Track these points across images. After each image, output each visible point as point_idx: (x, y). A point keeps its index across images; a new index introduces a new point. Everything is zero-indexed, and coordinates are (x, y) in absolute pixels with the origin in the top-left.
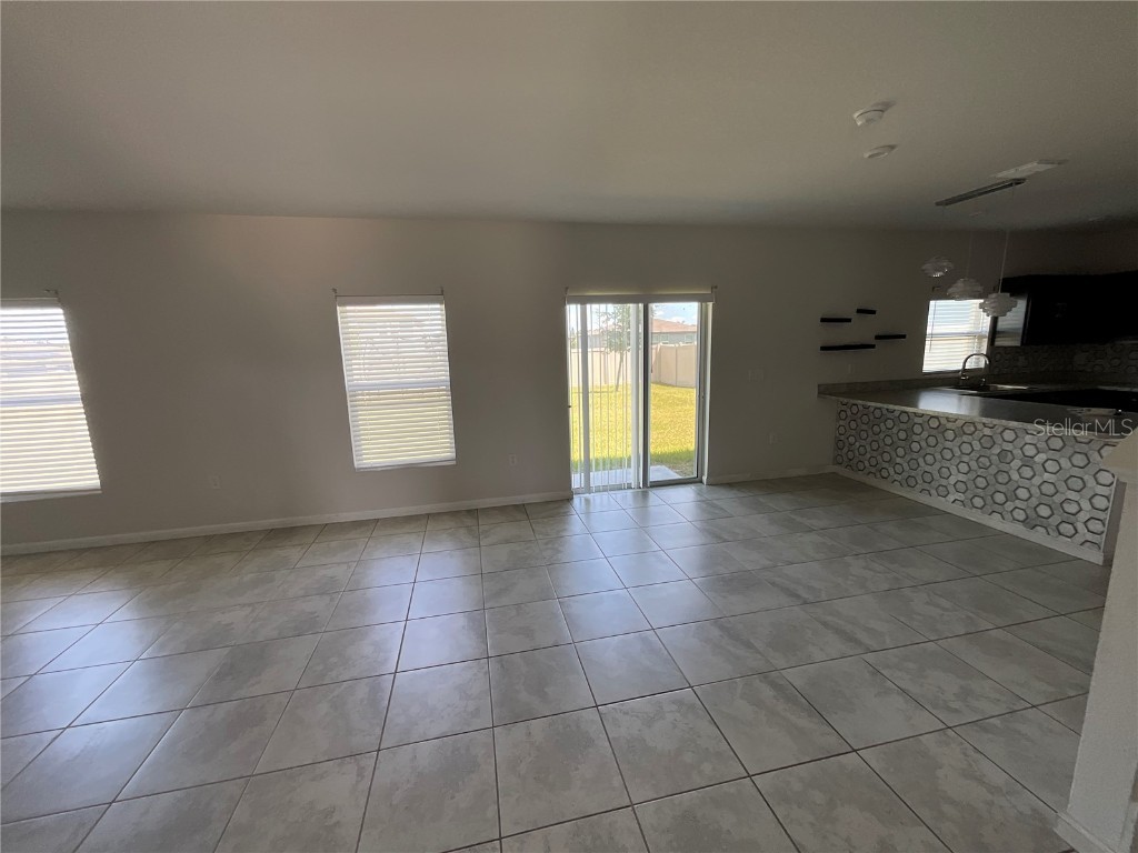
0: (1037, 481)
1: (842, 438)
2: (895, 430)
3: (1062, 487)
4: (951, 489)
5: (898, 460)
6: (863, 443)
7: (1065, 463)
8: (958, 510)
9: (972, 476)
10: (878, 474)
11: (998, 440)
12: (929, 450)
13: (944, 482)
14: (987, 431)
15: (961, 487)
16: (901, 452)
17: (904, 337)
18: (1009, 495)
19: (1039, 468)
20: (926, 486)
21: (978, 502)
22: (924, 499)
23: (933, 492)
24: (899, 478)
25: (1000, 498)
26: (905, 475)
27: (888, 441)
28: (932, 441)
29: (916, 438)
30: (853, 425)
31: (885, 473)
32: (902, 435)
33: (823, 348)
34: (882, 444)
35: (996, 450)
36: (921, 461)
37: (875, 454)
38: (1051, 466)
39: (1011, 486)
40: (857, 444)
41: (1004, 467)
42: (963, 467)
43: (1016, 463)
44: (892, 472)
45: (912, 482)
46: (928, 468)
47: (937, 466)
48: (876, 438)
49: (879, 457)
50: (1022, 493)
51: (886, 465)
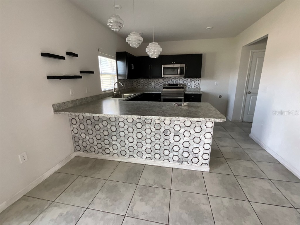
0: (182, 141)
1: (77, 135)
2: (109, 126)
3: (192, 142)
4: (144, 153)
5: (114, 143)
6: (91, 136)
7: (192, 131)
8: (148, 162)
9: (153, 144)
10: (104, 152)
11: (163, 125)
12: (130, 135)
13: (140, 150)
14: (157, 121)
15: (149, 151)
16: (114, 138)
17: (93, 72)
18: (170, 150)
19: (181, 136)
20: (131, 154)
21: (157, 156)
22: (131, 160)
23: (135, 156)
24: (116, 152)
25: (166, 152)
26: (119, 150)
27: (106, 133)
28: (130, 130)
29: (121, 129)
30: (82, 127)
31: (107, 151)
32: (114, 129)
33: (49, 77)
34: (103, 136)
35: (162, 130)
36: (126, 141)
37: (100, 141)
38: (187, 134)
39: (171, 146)
40: (88, 138)
41: (167, 138)
42: (148, 141)
43: (172, 135)
44: (111, 150)
45: (123, 153)
46: (130, 144)
47: (135, 142)
48: (98, 132)
49: (102, 143)
50: (176, 148)
51: (108, 146)
